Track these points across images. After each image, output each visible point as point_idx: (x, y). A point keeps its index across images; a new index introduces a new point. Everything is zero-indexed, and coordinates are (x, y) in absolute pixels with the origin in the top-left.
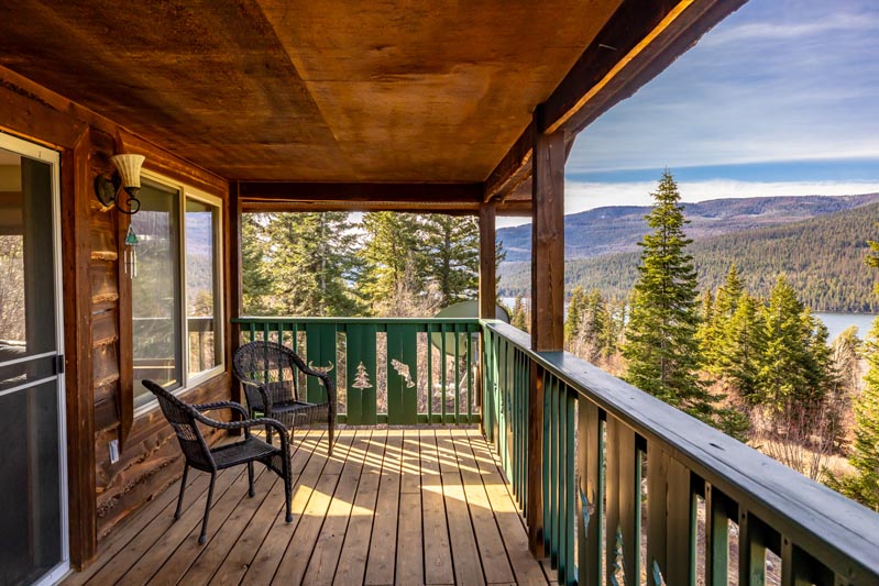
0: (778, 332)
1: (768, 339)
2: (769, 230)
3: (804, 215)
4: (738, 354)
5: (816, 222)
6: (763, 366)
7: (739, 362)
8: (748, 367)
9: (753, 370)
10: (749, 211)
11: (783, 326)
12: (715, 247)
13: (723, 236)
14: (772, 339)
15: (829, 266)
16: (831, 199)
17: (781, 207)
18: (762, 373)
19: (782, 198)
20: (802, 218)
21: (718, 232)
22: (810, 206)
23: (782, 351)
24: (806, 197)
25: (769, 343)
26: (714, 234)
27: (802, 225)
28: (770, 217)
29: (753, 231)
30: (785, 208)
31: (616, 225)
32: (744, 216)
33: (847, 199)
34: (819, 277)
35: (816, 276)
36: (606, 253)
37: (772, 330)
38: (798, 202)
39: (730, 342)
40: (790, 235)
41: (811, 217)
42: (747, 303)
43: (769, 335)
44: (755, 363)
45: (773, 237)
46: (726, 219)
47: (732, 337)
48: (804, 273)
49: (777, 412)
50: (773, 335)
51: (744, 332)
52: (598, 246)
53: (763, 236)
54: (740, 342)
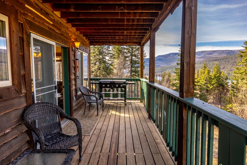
1: (213, 79)
2: (215, 59)
3: (224, 55)
4: (205, 83)
5: (227, 57)
6: (211, 86)
7: (205, 85)
8: (207, 87)
10: (210, 54)
11: (216, 76)
12: (200, 63)
13: (203, 60)
14: (214, 79)
15: (230, 68)
16: (231, 51)
17: (218, 53)
18: (210, 88)
19: (219, 50)
20: (224, 56)
22: (226, 53)
23: (216, 82)
24: (225, 50)
25: (213, 80)
26: (200, 60)
27: (223, 57)
28: (215, 55)
29: (210, 59)
30: (219, 53)
31: (175, 57)
32: (208, 55)
33: (236, 51)
34: (228, 71)
35: (227, 71)
36: (172, 65)
38: (223, 52)
39: (203, 81)
40: (220, 60)
41: (226, 55)
42: (208, 71)
44: (209, 85)
45: (216, 60)
46: (204, 56)
47: (203, 79)
48: (224, 70)
49: (214, 97)
50: (214, 78)
51: (206, 78)
52: (170, 63)
53: (213, 60)
54: (206, 80)
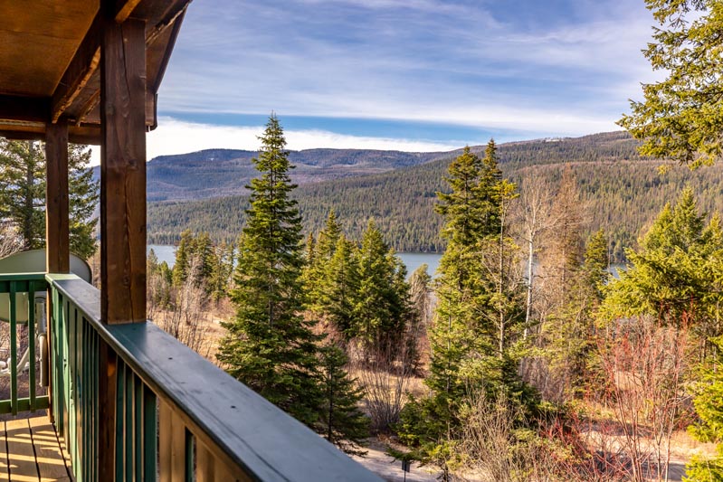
0: (369, 271)
1: (361, 278)
2: (360, 179)
3: (386, 167)
4: (337, 293)
5: (396, 174)
6: (357, 303)
7: (337, 300)
8: (345, 304)
9: (349, 307)
10: (344, 161)
11: (372, 266)
12: (316, 193)
13: (322, 183)
14: (364, 278)
15: (406, 212)
16: (407, 154)
17: (370, 159)
18: (356, 309)
19: (370, 151)
20: (386, 170)
21: (319, 180)
22: (391, 160)
23: (372, 288)
24: (389, 152)
25: (362, 281)
26: (315, 181)
27: (386, 176)
28: (361, 167)
29: (347, 179)
30: (373, 160)
31: (225, 168)
32: (340, 165)
33: (419, 155)
34: (399, 222)
35: (396, 221)
36: (215, 195)
37: (364, 269)
38: (383, 154)
39: (330, 282)
40: (377, 185)
41: (392, 169)
42: (343, 246)
43: (362, 274)
44: (350, 300)
45: (363, 185)
46: (325, 167)
47: (331, 277)
48: (387, 219)
49: (368, 343)
50: (365, 274)
51: (341, 272)
52: (209, 189)
53: (356, 185)
54: (339, 282)
